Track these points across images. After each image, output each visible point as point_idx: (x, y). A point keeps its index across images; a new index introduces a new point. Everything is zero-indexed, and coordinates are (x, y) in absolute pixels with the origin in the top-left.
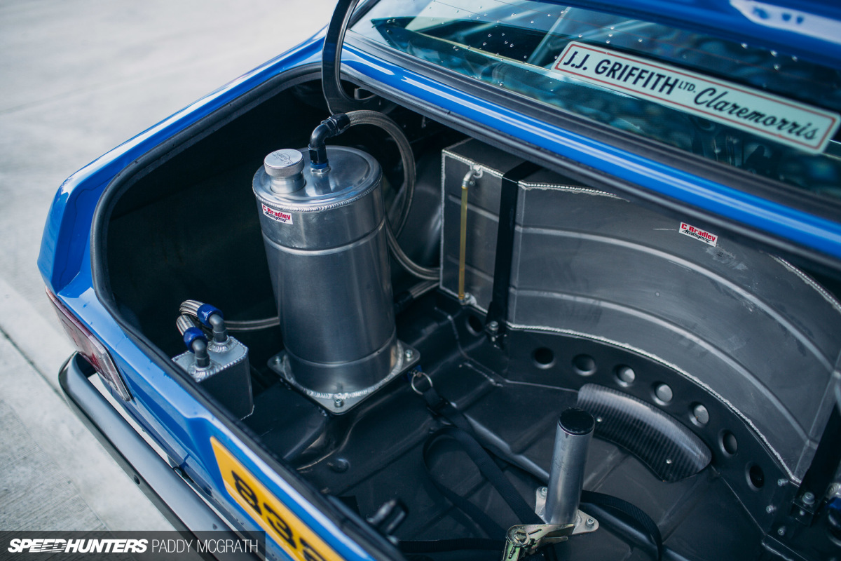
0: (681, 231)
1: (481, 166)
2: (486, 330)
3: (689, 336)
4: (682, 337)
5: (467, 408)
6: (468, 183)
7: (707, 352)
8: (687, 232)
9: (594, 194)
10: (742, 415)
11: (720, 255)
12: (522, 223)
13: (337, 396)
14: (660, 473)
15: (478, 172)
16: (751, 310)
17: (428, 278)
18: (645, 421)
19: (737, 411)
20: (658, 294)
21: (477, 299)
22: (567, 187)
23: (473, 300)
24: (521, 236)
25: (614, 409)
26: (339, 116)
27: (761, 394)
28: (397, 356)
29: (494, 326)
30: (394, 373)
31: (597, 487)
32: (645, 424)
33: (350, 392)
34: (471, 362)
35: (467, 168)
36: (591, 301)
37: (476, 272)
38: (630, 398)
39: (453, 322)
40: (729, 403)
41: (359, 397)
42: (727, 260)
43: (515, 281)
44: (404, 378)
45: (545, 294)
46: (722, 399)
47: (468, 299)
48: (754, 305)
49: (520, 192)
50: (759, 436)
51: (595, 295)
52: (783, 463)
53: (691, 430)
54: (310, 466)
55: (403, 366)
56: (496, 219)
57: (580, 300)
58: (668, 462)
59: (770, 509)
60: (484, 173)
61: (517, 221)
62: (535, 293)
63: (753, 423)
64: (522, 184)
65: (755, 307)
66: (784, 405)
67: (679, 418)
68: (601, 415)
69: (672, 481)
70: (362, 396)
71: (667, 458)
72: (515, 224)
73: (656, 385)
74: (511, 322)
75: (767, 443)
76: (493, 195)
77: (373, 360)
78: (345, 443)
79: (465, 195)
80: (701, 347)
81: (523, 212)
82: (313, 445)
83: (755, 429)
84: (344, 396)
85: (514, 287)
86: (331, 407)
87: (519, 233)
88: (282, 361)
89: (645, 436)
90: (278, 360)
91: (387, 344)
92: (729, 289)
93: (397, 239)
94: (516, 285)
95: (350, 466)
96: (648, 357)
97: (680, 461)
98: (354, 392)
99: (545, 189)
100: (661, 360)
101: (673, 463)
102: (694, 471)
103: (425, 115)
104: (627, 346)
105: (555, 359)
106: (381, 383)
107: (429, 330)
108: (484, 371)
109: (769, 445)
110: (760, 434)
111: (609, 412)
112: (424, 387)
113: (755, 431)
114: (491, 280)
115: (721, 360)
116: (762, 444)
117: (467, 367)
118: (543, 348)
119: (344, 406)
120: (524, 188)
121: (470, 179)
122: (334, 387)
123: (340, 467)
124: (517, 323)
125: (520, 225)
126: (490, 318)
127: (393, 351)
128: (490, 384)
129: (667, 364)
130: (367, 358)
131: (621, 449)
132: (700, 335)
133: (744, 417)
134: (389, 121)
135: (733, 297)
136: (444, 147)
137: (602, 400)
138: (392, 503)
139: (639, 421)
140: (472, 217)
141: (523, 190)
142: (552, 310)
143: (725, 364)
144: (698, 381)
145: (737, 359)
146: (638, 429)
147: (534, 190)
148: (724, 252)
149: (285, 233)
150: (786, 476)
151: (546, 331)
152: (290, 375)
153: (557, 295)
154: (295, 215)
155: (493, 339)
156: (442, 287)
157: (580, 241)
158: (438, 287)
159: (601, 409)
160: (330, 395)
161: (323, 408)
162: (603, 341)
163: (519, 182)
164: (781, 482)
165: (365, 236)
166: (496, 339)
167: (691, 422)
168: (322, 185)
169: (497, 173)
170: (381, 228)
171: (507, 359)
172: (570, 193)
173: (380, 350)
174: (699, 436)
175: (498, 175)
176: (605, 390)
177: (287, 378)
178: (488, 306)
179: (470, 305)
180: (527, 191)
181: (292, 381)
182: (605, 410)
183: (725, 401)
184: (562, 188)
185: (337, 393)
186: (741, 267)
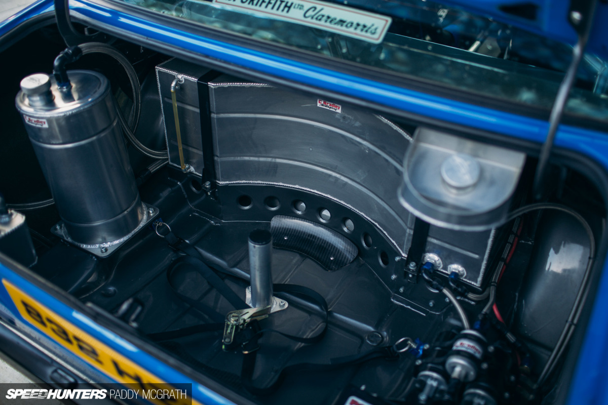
0: (319, 105)
1: (183, 75)
2: (203, 188)
3: (334, 174)
4: (330, 176)
5: (197, 243)
6: (175, 87)
7: (346, 184)
8: (322, 105)
9: (260, 86)
10: (372, 221)
11: (344, 118)
12: (215, 111)
13: (102, 246)
14: (326, 266)
15: (181, 80)
16: (367, 152)
17: (160, 158)
18: (316, 235)
19: (369, 219)
20: (311, 149)
21: (195, 168)
22: (241, 84)
23: (192, 169)
24: (216, 120)
25: (295, 230)
26: (73, 48)
27: (381, 205)
28: (142, 214)
29: (207, 185)
30: (141, 225)
31: (286, 281)
32: (316, 237)
33: (111, 242)
34: (197, 212)
35: (173, 78)
36: (269, 160)
37: (191, 149)
38: (304, 221)
39: (181, 186)
40: (364, 215)
41: (117, 244)
42: (349, 121)
43: (217, 152)
44: (149, 227)
45: (239, 159)
46: (360, 212)
47: (189, 168)
48: (368, 148)
49: (210, 89)
50: (383, 232)
51: (271, 155)
52: (398, 247)
53: (344, 236)
54: (88, 295)
55: (147, 220)
56: (198, 110)
57: (262, 159)
58: (332, 259)
59: (394, 277)
60: (185, 79)
61: (212, 110)
62: (232, 159)
63: (379, 225)
64: (211, 85)
65: (369, 149)
66: (393, 210)
67: (336, 230)
68: (286, 235)
69: (335, 270)
70: (120, 243)
71: (331, 257)
72: (210, 112)
73: (320, 211)
74: (219, 180)
75: (388, 236)
76: (193, 94)
77: (124, 217)
78: (112, 276)
79: (174, 97)
80: (342, 180)
81: (214, 104)
82: (89, 280)
83: (381, 228)
84: (107, 245)
85: (217, 156)
86: (98, 253)
87: (214, 118)
88: (61, 228)
89: (316, 244)
90: (58, 227)
91: (133, 205)
92: (353, 139)
93: (134, 134)
94: (218, 155)
95: (117, 291)
96: (312, 192)
97: (339, 257)
98: (114, 241)
99: (227, 86)
100: (320, 193)
101: (335, 259)
102: (348, 261)
103: (142, 45)
104: (297, 186)
105: (252, 203)
106: (133, 232)
107: (165, 194)
108: (207, 217)
109: (389, 237)
110: (383, 231)
111: (292, 232)
112: (166, 232)
113: (380, 230)
114: (201, 153)
115: (356, 187)
116: (385, 237)
117: (195, 215)
118: (244, 195)
119: (108, 251)
120: (212, 87)
121: (176, 85)
122: (100, 240)
123: (110, 293)
124: (223, 181)
125: (214, 113)
126: (204, 179)
127: (139, 211)
128: (212, 224)
129: (324, 195)
130: (120, 216)
131: (300, 254)
132: (341, 173)
133: (374, 222)
134: (112, 49)
135: (356, 145)
136: (157, 65)
137: (287, 225)
138: (130, 301)
139: (311, 235)
140: (182, 111)
141: (212, 88)
142: (244, 169)
143: (358, 189)
144: (344, 203)
145: (364, 184)
146: (312, 240)
147: (219, 88)
148: (347, 116)
149: (45, 135)
150: (400, 255)
151: (243, 183)
152: (67, 236)
153: (247, 158)
154: (49, 120)
155: (209, 194)
156: (170, 163)
157: (256, 119)
158: (168, 163)
159: (287, 231)
160: (97, 245)
161: (94, 255)
162: (281, 186)
163: (209, 83)
164: (397, 259)
165: (103, 130)
166: (211, 193)
167: (344, 231)
168: (68, 97)
169: (194, 79)
170: (115, 124)
171: (221, 206)
172: (244, 87)
173: (128, 210)
174: (350, 240)
175: (194, 80)
176: (287, 218)
177: (65, 238)
178: (202, 171)
179: (191, 173)
180: (214, 89)
181: (69, 240)
182: (289, 231)
183: (362, 213)
184: (238, 84)
185: (102, 243)
186: (357, 124)
